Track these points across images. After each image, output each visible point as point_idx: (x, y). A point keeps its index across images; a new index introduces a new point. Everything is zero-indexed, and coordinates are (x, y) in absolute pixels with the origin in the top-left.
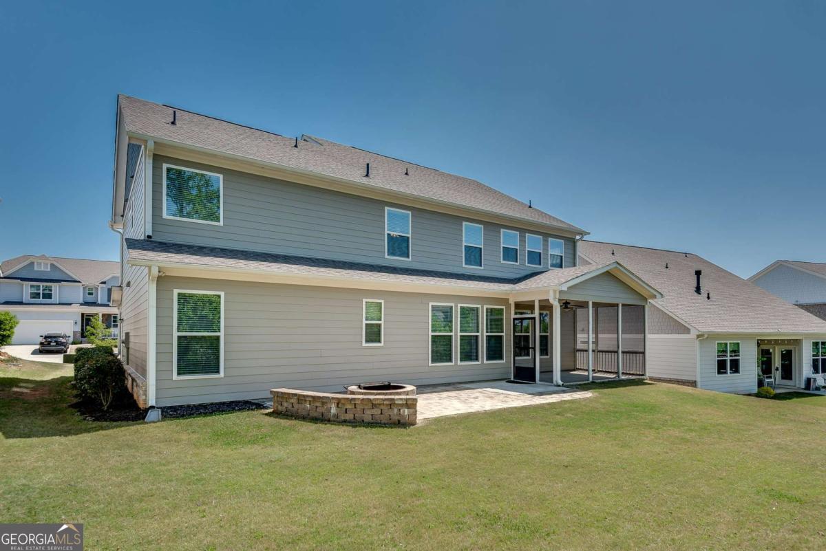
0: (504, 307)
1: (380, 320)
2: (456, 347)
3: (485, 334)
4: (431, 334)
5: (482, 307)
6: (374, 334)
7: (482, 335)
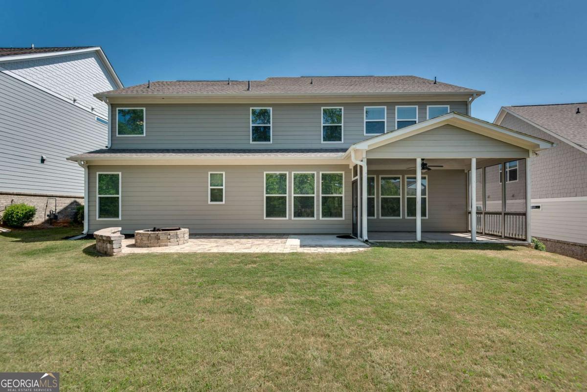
0: (343, 173)
1: (222, 186)
2: (290, 205)
3: (321, 195)
4: (265, 195)
5: (318, 173)
6: (216, 196)
7: (318, 196)
